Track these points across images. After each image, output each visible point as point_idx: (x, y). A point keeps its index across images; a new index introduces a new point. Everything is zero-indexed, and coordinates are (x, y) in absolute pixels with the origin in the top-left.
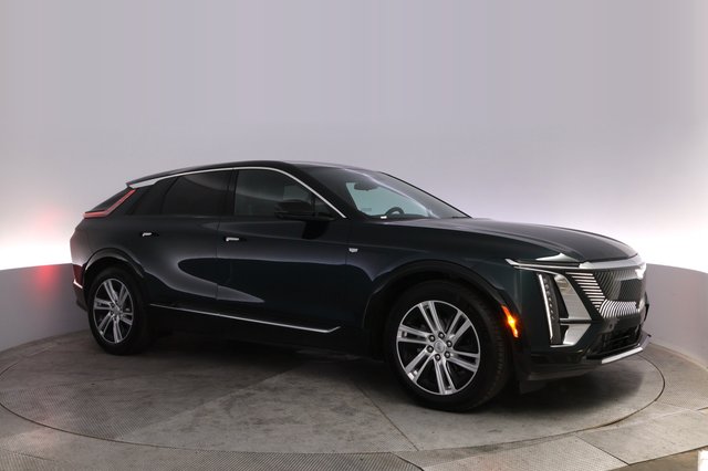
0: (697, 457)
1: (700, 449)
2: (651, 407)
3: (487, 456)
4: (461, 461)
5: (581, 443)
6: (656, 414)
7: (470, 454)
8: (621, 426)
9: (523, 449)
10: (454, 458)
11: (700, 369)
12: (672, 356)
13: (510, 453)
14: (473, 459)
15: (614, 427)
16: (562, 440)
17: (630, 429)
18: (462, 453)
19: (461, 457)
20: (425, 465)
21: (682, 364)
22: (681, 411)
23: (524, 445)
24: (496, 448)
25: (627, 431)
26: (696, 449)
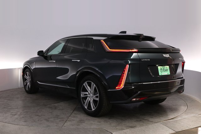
0: (198, 129)
1: (199, 127)
2: (183, 114)
3: (132, 129)
4: (124, 131)
5: (161, 125)
6: (185, 116)
7: (127, 129)
8: (174, 120)
10: (122, 130)
11: (198, 102)
12: (190, 98)
13: (139, 128)
14: (128, 130)
15: (172, 120)
16: (156, 124)
17: (177, 121)
19: (124, 129)
20: (113, 132)
21: (193, 101)
22: (192, 115)
24: (135, 127)
25: (176, 121)
26: (197, 127)
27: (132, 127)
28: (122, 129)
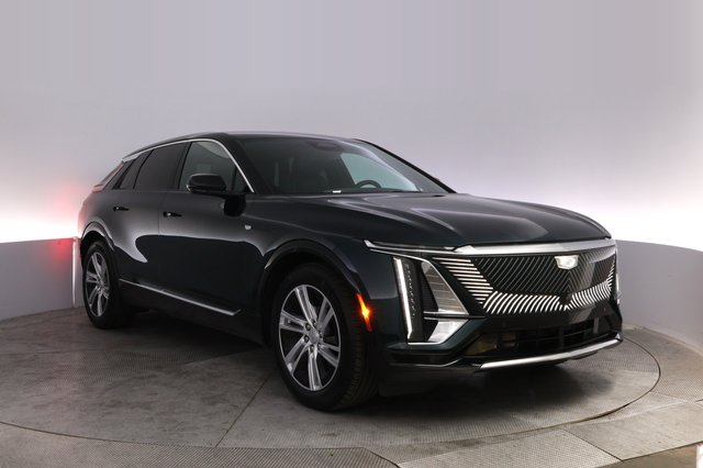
0: (695, 452)
1: (699, 443)
2: (644, 399)
3: (468, 451)
4: (439, 456)
5: (569, 436)
6: (651, 406)
7: (449, 449)
8: (613, 418)
9: (508, 443)
13: (492, 447)
14: (453, 454)
15: (605, 420)
16: (549, 434)
17: (622, 421)
18: (441, 448)
19: (438, 452)
20: (401, 461)
21: (677, 351)
22: (678, 402)
23: (508, 439)
24: (478, 443)
25: (620, 423)
26: (694, 444)
27: (466, 444)
28: (433, 452)
